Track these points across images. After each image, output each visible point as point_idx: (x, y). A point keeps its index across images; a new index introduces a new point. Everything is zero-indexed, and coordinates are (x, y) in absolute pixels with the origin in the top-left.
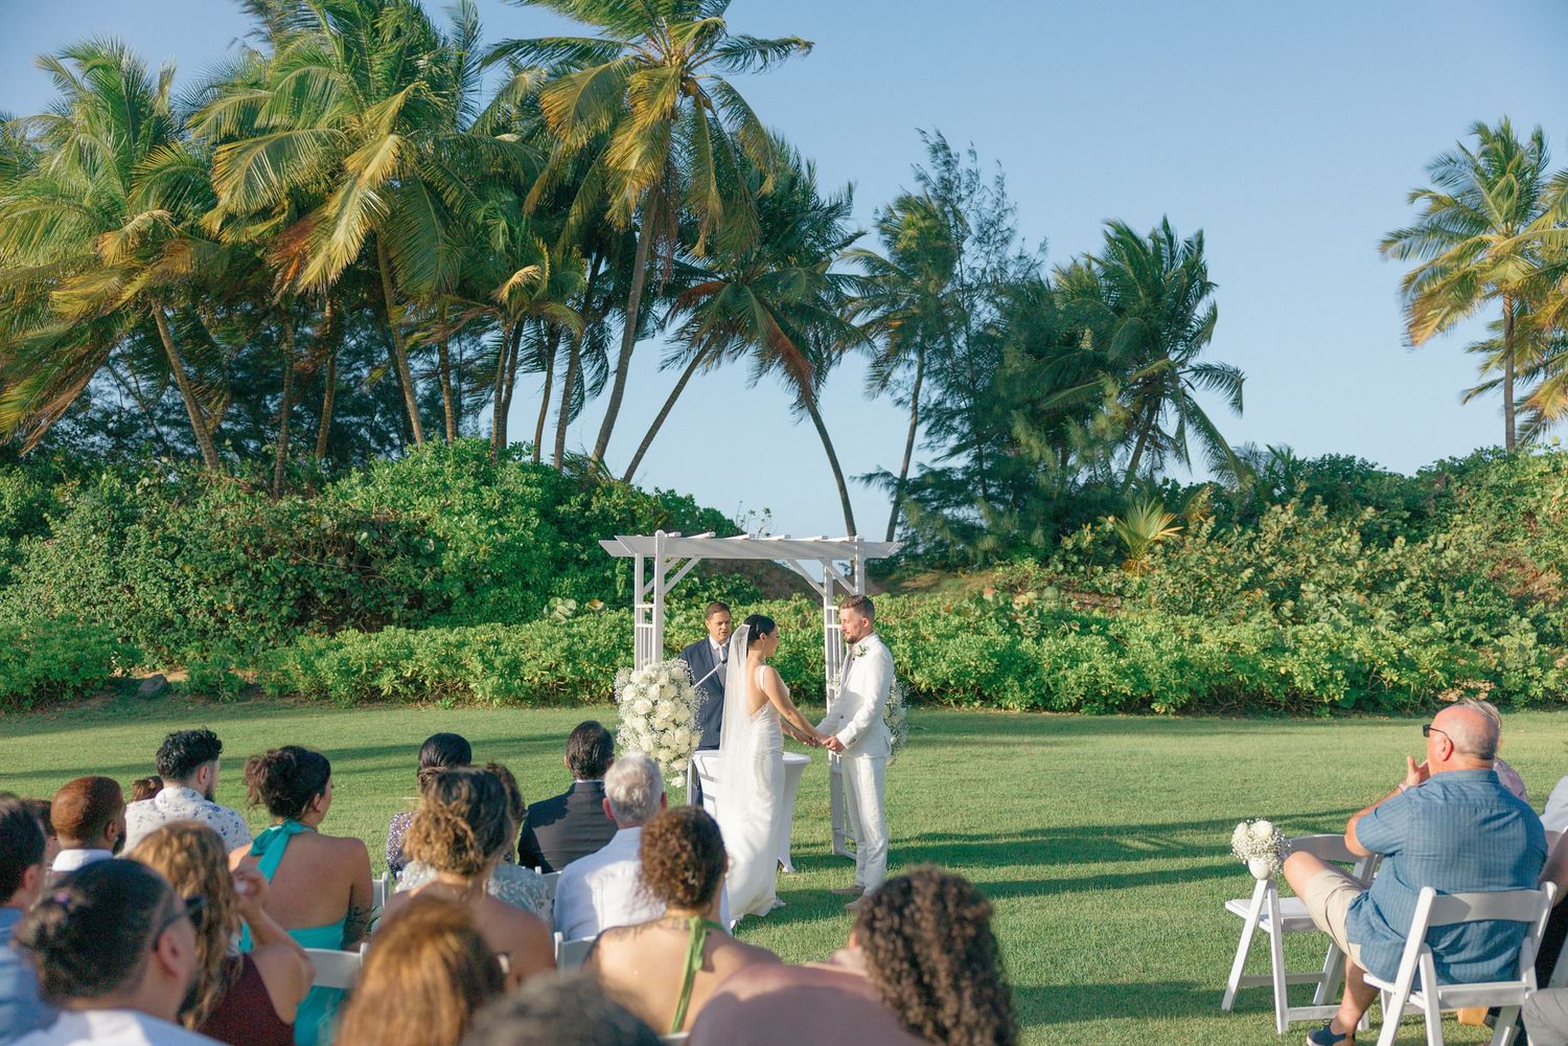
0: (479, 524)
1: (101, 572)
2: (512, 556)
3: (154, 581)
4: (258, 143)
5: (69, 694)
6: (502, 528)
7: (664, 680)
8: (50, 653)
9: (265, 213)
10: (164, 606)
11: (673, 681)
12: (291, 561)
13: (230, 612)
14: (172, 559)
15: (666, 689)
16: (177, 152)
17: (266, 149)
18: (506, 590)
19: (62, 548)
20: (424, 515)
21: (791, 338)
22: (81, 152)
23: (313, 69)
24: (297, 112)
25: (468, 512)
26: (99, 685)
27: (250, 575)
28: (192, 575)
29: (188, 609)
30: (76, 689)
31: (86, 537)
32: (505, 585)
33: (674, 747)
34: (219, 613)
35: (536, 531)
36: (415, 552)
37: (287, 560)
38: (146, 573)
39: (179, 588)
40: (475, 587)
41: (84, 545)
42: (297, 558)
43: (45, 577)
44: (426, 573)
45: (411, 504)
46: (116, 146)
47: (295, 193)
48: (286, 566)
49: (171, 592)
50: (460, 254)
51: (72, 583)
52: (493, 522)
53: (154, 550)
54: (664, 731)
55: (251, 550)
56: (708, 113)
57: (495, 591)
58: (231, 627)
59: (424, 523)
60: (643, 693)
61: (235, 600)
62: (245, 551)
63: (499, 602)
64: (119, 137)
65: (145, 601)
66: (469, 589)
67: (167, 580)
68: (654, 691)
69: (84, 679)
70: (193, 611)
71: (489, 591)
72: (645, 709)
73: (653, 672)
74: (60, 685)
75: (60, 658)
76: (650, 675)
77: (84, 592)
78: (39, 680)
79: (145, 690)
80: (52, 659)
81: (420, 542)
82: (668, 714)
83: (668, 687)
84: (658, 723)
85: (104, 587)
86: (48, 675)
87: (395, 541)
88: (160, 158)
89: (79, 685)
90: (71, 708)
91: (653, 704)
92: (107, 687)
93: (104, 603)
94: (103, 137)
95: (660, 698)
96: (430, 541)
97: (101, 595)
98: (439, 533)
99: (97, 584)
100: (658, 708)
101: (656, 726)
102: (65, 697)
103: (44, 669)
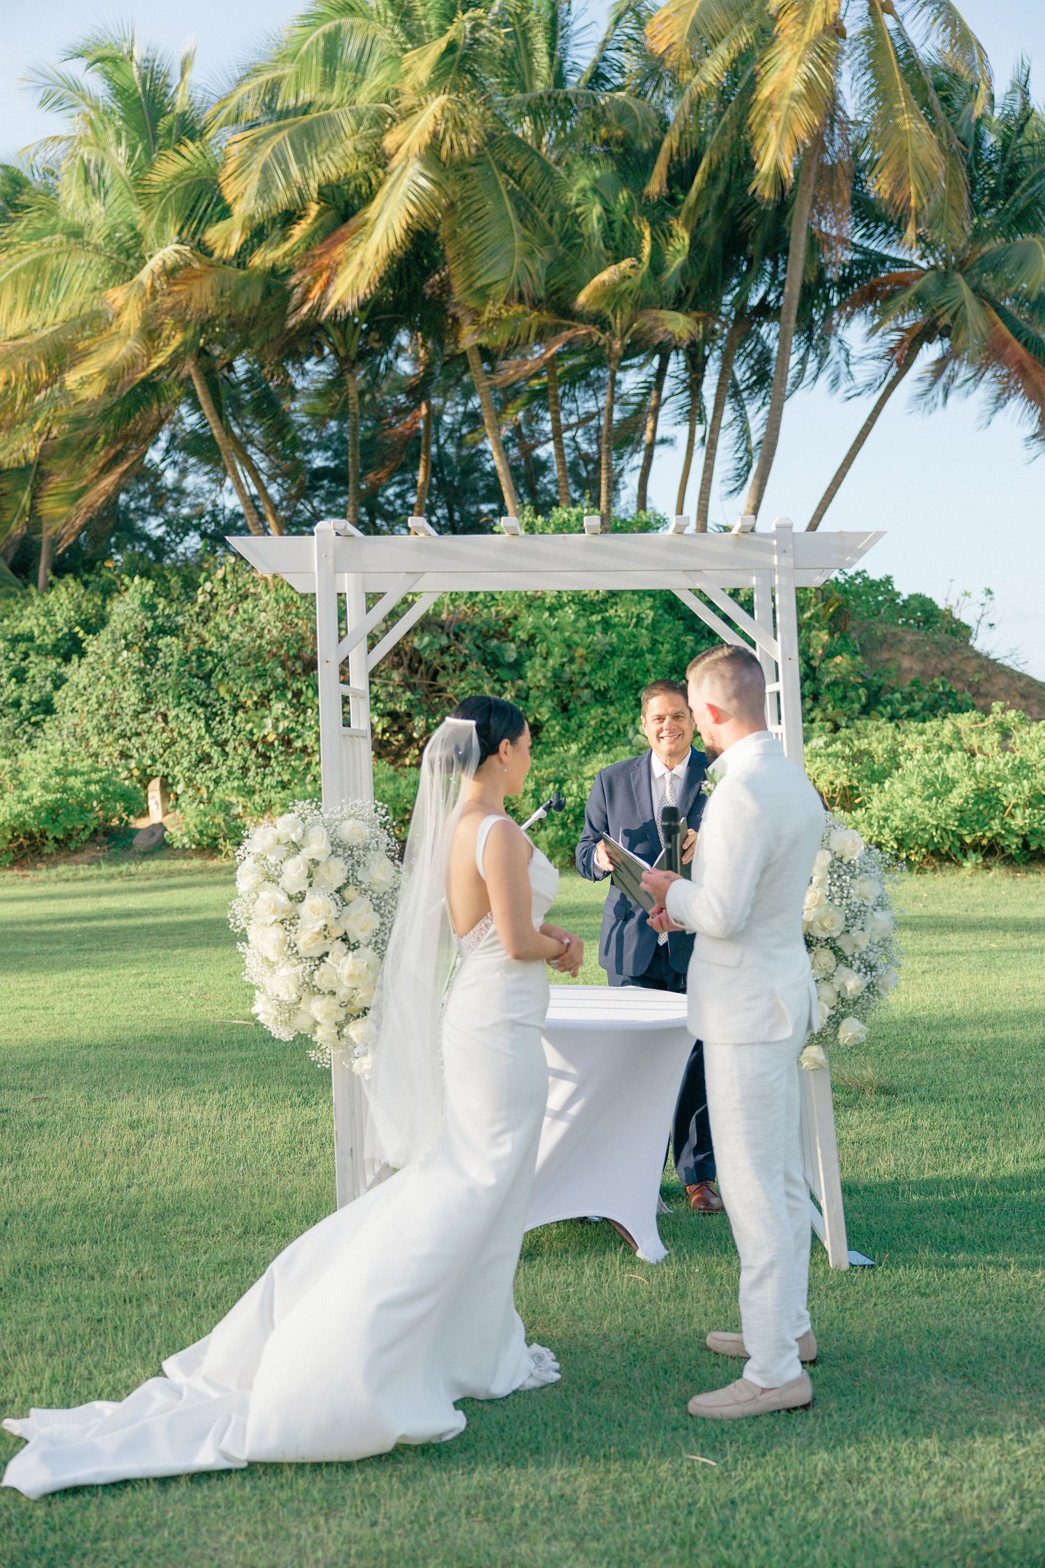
0: (576, 621)
1: (131, 697)
2: (620, 663)
3: (188, 706)
4: (279, 129)
5: (50, 847)
6: (607, 625)
7: (317, 846)
8: (26, 795)
9: (289, 217)
10: (200, 737)
11: (339, 847)
13: (272, 744)
14: (207, 677)
15: (321, 868)
16: (189, 156)
17: (290, 137)
18: (611, 709)
19: (93, 669)
20: (508, 612)
21: (1025, 344)
22: (87, 171)
23: (346, 21)
24: (329, 81)
25: (562, 606)
26: (85, 836)
27: (289, 695)
28: (227, 697)
29: (226, 741)
30: (56, 840)
31: (116, 655)
32: (612, 703)
33: (342, 993)
34: (260, 747)
35: (654, 627)
36: (493, 662)
38: (180, 697)
39: (216, 714)
40: (571, 706)
41: (114, 664)
43: (77, 704)
44: (505, 689)
46: (130, 161)
47: (329, 193)
49: (207, 720)
50: (544, 256)
51: (103, 712)
52: (596, 618)
53: (187, 667)
54: (321, 959)
55: (289, 663)
56: (889, 21)
57: (597, 711)
58: (273, 762)
59: (508, 622)
60: (271, 878)
61: (275, 727)
62: (283, 665)
63: (603, 725)
64: (133, 148)
65: (179, 733)
66: (564, 709)
67: (203, 704)
68: (294, 871)
69: (65, 829)
70: (231, 744)
71: (588, 711)
72: (275, 911)
73: (295, 828)
74: (38, 835)
75: (36, 802)
76: (288, 835)
77: (117, 721)
78: (14, 829)
79: (139, 842)
80: (27, 802)
81: (499, 648)
82: (322, 923)
83: (327, 862)
84: (306, 937)
85: (136, 714)
86: (24, 824)
87: (466, 646)
88: (168, 168)
89: (61, 836)
90: (55, 864)
91: (290, 898)
92: (100, 838)
93: (138, 734)
94: (112, 149)
95: (310, 885)
96: (513, 646)
97: (134, 724)
98: (523, 636)
99: (129, 711)
100: (304, 909)
101: (301, 947)
102: (47, 850)
103: (19, 815)
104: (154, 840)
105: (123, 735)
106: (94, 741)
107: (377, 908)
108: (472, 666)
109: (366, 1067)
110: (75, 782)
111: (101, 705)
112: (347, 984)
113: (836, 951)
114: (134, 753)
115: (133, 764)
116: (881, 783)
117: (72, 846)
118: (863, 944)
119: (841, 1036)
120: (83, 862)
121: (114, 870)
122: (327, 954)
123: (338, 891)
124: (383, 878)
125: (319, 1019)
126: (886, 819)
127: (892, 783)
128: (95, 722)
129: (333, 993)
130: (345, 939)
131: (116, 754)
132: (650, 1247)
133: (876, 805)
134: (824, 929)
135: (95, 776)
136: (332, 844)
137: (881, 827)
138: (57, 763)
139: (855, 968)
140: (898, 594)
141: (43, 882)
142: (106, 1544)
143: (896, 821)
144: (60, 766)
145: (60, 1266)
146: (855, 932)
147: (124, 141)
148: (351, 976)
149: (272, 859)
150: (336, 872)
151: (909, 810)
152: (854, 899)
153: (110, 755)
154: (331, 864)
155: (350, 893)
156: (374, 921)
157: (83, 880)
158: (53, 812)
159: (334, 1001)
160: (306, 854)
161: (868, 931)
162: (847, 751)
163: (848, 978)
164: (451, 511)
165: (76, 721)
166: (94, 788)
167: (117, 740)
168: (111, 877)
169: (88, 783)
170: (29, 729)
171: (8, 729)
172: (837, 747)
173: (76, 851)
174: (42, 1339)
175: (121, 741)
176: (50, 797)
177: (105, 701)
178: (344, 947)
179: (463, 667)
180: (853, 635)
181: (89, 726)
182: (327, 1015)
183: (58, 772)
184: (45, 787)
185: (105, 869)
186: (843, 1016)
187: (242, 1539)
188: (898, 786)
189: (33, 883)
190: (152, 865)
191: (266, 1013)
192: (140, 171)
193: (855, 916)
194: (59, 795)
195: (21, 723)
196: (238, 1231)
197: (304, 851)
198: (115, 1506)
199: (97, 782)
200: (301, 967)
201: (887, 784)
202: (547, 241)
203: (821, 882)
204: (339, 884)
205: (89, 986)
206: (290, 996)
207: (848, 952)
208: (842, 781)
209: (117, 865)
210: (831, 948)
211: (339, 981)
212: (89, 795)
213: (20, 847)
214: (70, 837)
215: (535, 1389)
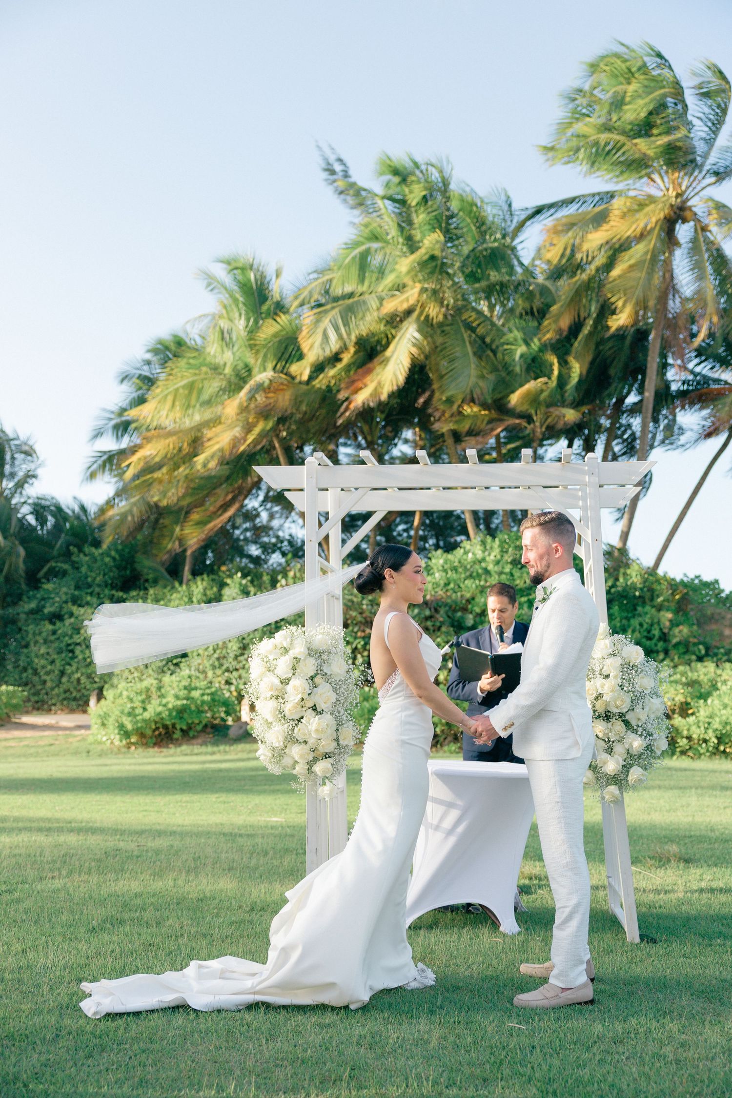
4: (333, 308)
5: (177, 735)
8: (164, 701)
9: (336, 358)
12: (359, 634)
15: (301, 664)
16: (281, 323)
17: (340, 312)
22: (222, 333)
23: (373, 245)
24: (362, 280)
26: (199, 728)
30: (182, 730)
37: (356, 633)
42: (364, 631)
45: (459, 587)
46: (246, 327)
47: (361, 342)
48: (356, 638)
54: (299, 720)
59: (468, 601)
60: (270, 669)
64: (248, 320)
69: (188, 723)
72: (271, 689)
73: (286, 639)
74: (170, 727)
75: (170, 706)
76: (281, 643)
77: (225, 661)
78: (156, 723)
79: (232, 733)
80: (165, 706)
81: (462, 617)
82: (299, 697)
83: (305, 660)
84: (289, 708)
85: (236, 657)
86: (162, 719)
87: (441, 617)
88: (269, 329)
89: (185, 728)
90: (180, 745)
91: (282, 683)
92: (209, 730)
93: (237, 670)
94: (236, 322)
95: (294, 674)
96: (471, 616)
97: (234, 663)
98: (477, 610)
99: (232, 655)
100: (289, 688)
101: (287, 712)
102: (175, 736)
103: (160, 713)
104: (241, 731)
105: (227, 670)
106: (210, 674)
107: (335, 690)
108: (444, 629)
109: (326, 792)
110: (196, 694)
111: (215, 651)
112: (314, 735)
113: (627, 723)
114: (234, 681)
115: (233, 688)
116: (705, 700)
117: (191, 734)
118: (644, 718)
119: (630, 778)
120: (197, 744)
121: (215, 749)
122: (302, 718)
123: (312, 678)
124: (339, 671)
125: (296, 759)
126: (709, 724)
127: (713, 700)
128: (211, 662)
129: (305, 742)
130: (314, 708)
131: (223, 682)
132: (509, 924)
133: (703, 714)
134: (617, 707)
135: (208, 691)
136: (309, 649)
137: (706, 729)
138: (185, 683)
139: (639, 733)
140: (723, 591)
141: (172, 756)
142: (127, 1046)
143: (716, 725)
144: (187, 684)
145: (132, 920)
146: (638, 709)
147: (243, 317)
148: (317, 730)
149: (271, 657)
150: (309, 667)
151: (724, 718)
152: (638, 688)
153: (220, 682)
154: (307, 661)
155: (318, 680)
156: (333, 697)
157: (197, 754)
158: (181, 712)
159: (307, 747)
160: (292, 653)
161: (647, 709)
162: (684, 679)
163: (634, 740)
164: (438, 541)
165: (199, 661)
166: (206, 698)
167: (223, 673)
168: (213, 753)
169: (203, 695)
170: (172, 667)
171: (159, 667)
172: (678, 676)
173: (194, 737)
174: (112, 951)
175: (226, 674)
176: (179, 703)
177: (218, 648)
178: (314, 713)
179: (439, 629)
180: (692, 613)
181: (208, 665)
182: (301, 756)
183: (185, 688)
184: (177, 697)
185: (210, 749)
186: (631, 766)
187: (211, 1048)
188: (716, 702)
189: (165, 756)
190: (241, 746)
191: (265, 755)
192: (252, 332)
193: (637, 699)
194: (185, 702)
195: (167, 663)
196: (248, 909)
197: (291, 652)
198: (135, 1027)
199: (208, 694)
200: (287, 725)
201: (709, 701)
202: (495, 369)
203: (615, 677)
204: (312, 674)
205: (187, 802)
206: (279, 742)
207: (634, 723)
208: (680, 698)
209: (218, 746)
210: (623, 721)
211: (310, 734)
212: (203, 702)
213: (160, 734)
214: (190, 728)
215: (417, 989)
